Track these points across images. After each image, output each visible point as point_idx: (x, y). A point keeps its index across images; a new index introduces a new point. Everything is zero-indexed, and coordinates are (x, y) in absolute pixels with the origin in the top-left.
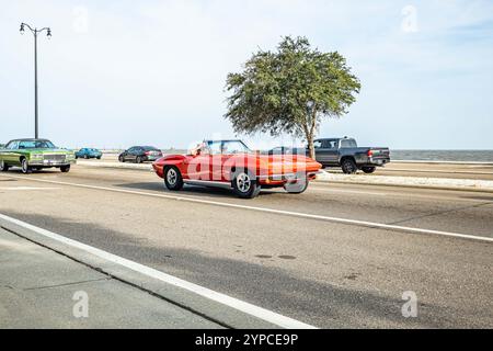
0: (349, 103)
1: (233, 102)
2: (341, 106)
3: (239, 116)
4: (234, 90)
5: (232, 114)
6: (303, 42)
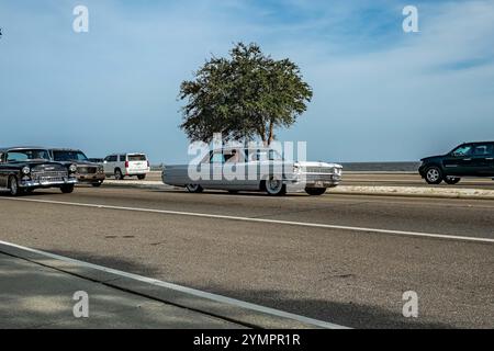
0: (300, 112)
1: (188, 111)
2: (292, 116)
3: (194, 127)
4: (189, 99)
5: (187, 125)
6: (255, 49)
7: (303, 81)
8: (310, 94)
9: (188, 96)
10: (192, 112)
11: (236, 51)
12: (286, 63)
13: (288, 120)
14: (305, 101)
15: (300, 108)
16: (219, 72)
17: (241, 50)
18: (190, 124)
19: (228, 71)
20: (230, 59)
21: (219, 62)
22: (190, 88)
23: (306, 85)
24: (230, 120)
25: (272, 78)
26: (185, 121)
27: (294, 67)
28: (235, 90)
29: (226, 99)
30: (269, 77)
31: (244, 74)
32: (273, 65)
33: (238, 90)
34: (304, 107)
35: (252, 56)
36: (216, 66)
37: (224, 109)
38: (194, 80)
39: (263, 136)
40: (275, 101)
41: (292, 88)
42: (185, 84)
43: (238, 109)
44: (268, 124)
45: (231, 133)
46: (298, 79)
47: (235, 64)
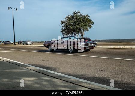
0: (91, 28)
2: (88, 29)
3: (64, 32)
4: (63, 25)
5: (62, 31)
6: (79, 12)
7: (91, 20)
8: (93, 23)
10: (63, 28)
11: (74, 13)
12: (87, 16)
13: (87, 30)
14: (92, 25)
15: (91, 27)
16: (70, 18)
17: (76, 13)
19: (72, 18)
20: (73, 15)
21: (70, 16)
22: (63, 22)
23: (92, 21)
24: (73, 30)
25: (83, 19)
27: (89, 17)
28: (74, 23)
29: (72, 25)
30: (82, 19)
31: (76, 18)
32: (83, 16)
33: (75, 22)
34: (91, 26)
35: (78, 14)
37: (71, 27)
38: (64, 20)
39: (81, 34)
40: (84, 25)
41: (88, 22)
42: (62, 21)
43: (75, 27)
44: (82, 31)
45: (73, 33)
46: (90, 20)
47: (74, 16)
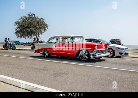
5: (16, 33)
9: (17, 25)
15: (45, 30)
17: (30, 14)
18: (17, 33)
20: (28, 16)
21: (25, 17)
26: (16, 32)
27: (44, 20)
32: (38, 19)
34: (46, 30)
35: (34, 16)
36: (24, 18)
42: (16, 22)
47: (29, 18)
